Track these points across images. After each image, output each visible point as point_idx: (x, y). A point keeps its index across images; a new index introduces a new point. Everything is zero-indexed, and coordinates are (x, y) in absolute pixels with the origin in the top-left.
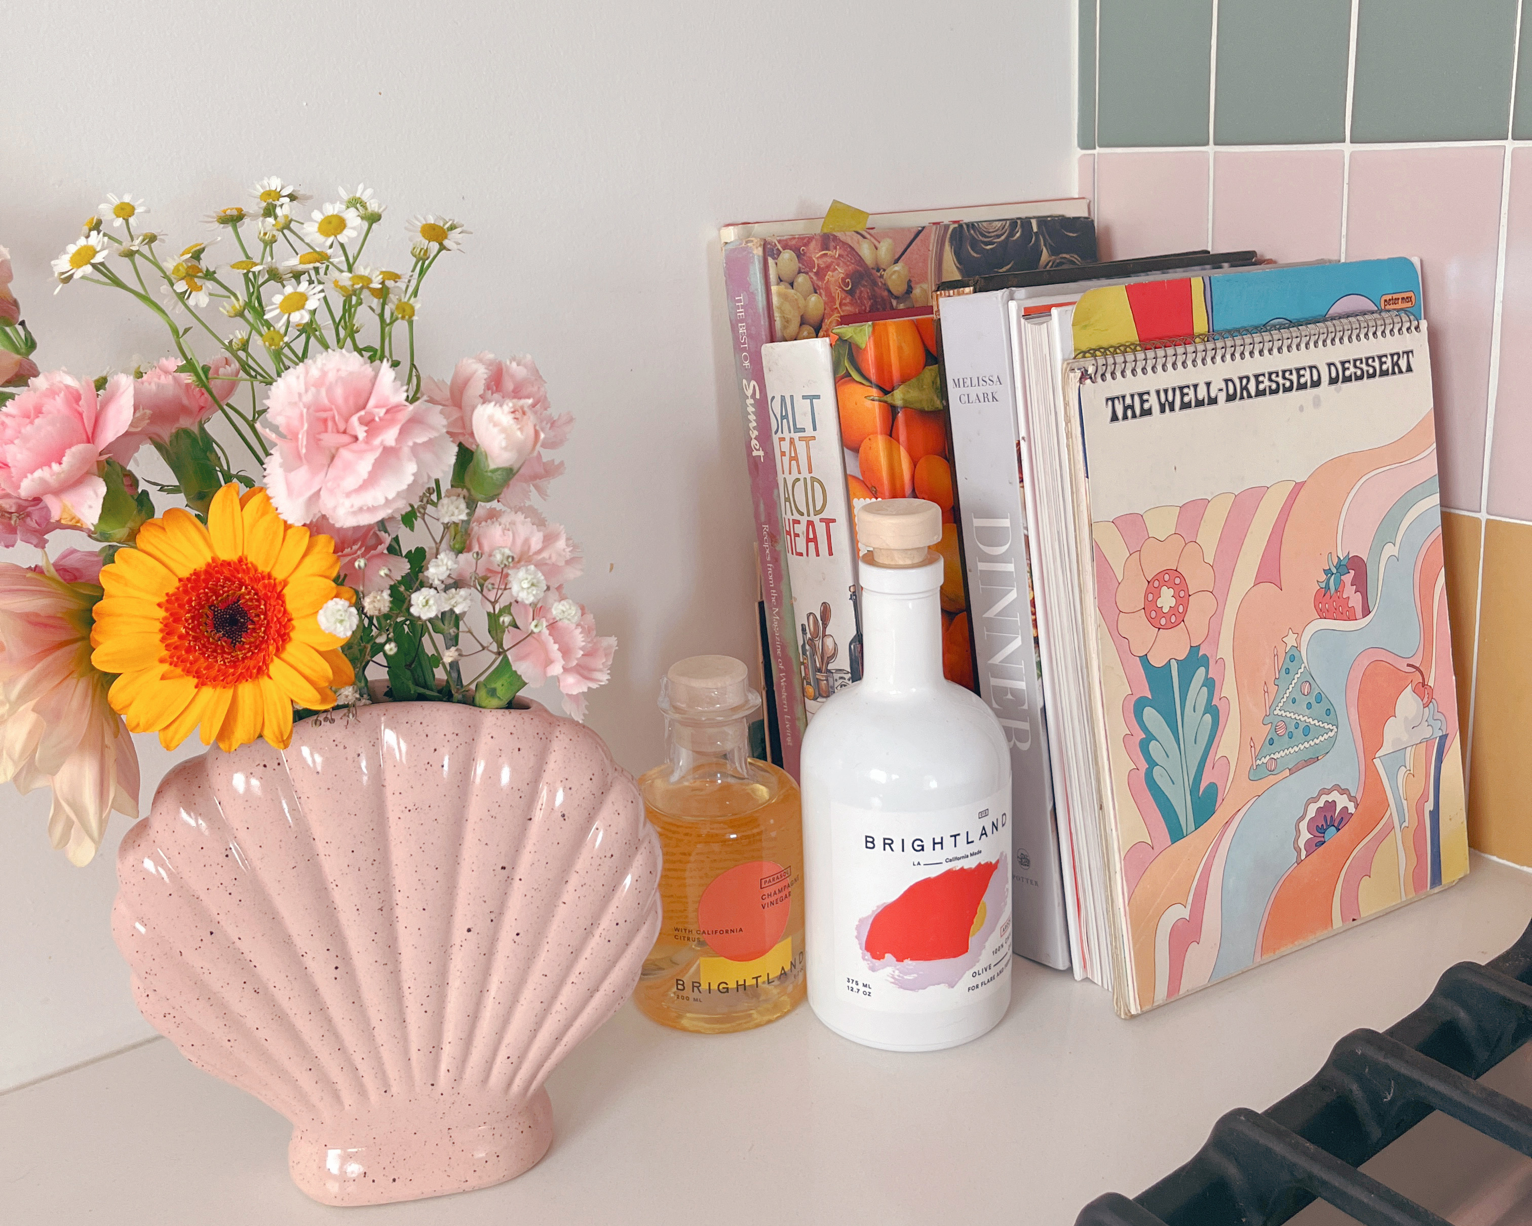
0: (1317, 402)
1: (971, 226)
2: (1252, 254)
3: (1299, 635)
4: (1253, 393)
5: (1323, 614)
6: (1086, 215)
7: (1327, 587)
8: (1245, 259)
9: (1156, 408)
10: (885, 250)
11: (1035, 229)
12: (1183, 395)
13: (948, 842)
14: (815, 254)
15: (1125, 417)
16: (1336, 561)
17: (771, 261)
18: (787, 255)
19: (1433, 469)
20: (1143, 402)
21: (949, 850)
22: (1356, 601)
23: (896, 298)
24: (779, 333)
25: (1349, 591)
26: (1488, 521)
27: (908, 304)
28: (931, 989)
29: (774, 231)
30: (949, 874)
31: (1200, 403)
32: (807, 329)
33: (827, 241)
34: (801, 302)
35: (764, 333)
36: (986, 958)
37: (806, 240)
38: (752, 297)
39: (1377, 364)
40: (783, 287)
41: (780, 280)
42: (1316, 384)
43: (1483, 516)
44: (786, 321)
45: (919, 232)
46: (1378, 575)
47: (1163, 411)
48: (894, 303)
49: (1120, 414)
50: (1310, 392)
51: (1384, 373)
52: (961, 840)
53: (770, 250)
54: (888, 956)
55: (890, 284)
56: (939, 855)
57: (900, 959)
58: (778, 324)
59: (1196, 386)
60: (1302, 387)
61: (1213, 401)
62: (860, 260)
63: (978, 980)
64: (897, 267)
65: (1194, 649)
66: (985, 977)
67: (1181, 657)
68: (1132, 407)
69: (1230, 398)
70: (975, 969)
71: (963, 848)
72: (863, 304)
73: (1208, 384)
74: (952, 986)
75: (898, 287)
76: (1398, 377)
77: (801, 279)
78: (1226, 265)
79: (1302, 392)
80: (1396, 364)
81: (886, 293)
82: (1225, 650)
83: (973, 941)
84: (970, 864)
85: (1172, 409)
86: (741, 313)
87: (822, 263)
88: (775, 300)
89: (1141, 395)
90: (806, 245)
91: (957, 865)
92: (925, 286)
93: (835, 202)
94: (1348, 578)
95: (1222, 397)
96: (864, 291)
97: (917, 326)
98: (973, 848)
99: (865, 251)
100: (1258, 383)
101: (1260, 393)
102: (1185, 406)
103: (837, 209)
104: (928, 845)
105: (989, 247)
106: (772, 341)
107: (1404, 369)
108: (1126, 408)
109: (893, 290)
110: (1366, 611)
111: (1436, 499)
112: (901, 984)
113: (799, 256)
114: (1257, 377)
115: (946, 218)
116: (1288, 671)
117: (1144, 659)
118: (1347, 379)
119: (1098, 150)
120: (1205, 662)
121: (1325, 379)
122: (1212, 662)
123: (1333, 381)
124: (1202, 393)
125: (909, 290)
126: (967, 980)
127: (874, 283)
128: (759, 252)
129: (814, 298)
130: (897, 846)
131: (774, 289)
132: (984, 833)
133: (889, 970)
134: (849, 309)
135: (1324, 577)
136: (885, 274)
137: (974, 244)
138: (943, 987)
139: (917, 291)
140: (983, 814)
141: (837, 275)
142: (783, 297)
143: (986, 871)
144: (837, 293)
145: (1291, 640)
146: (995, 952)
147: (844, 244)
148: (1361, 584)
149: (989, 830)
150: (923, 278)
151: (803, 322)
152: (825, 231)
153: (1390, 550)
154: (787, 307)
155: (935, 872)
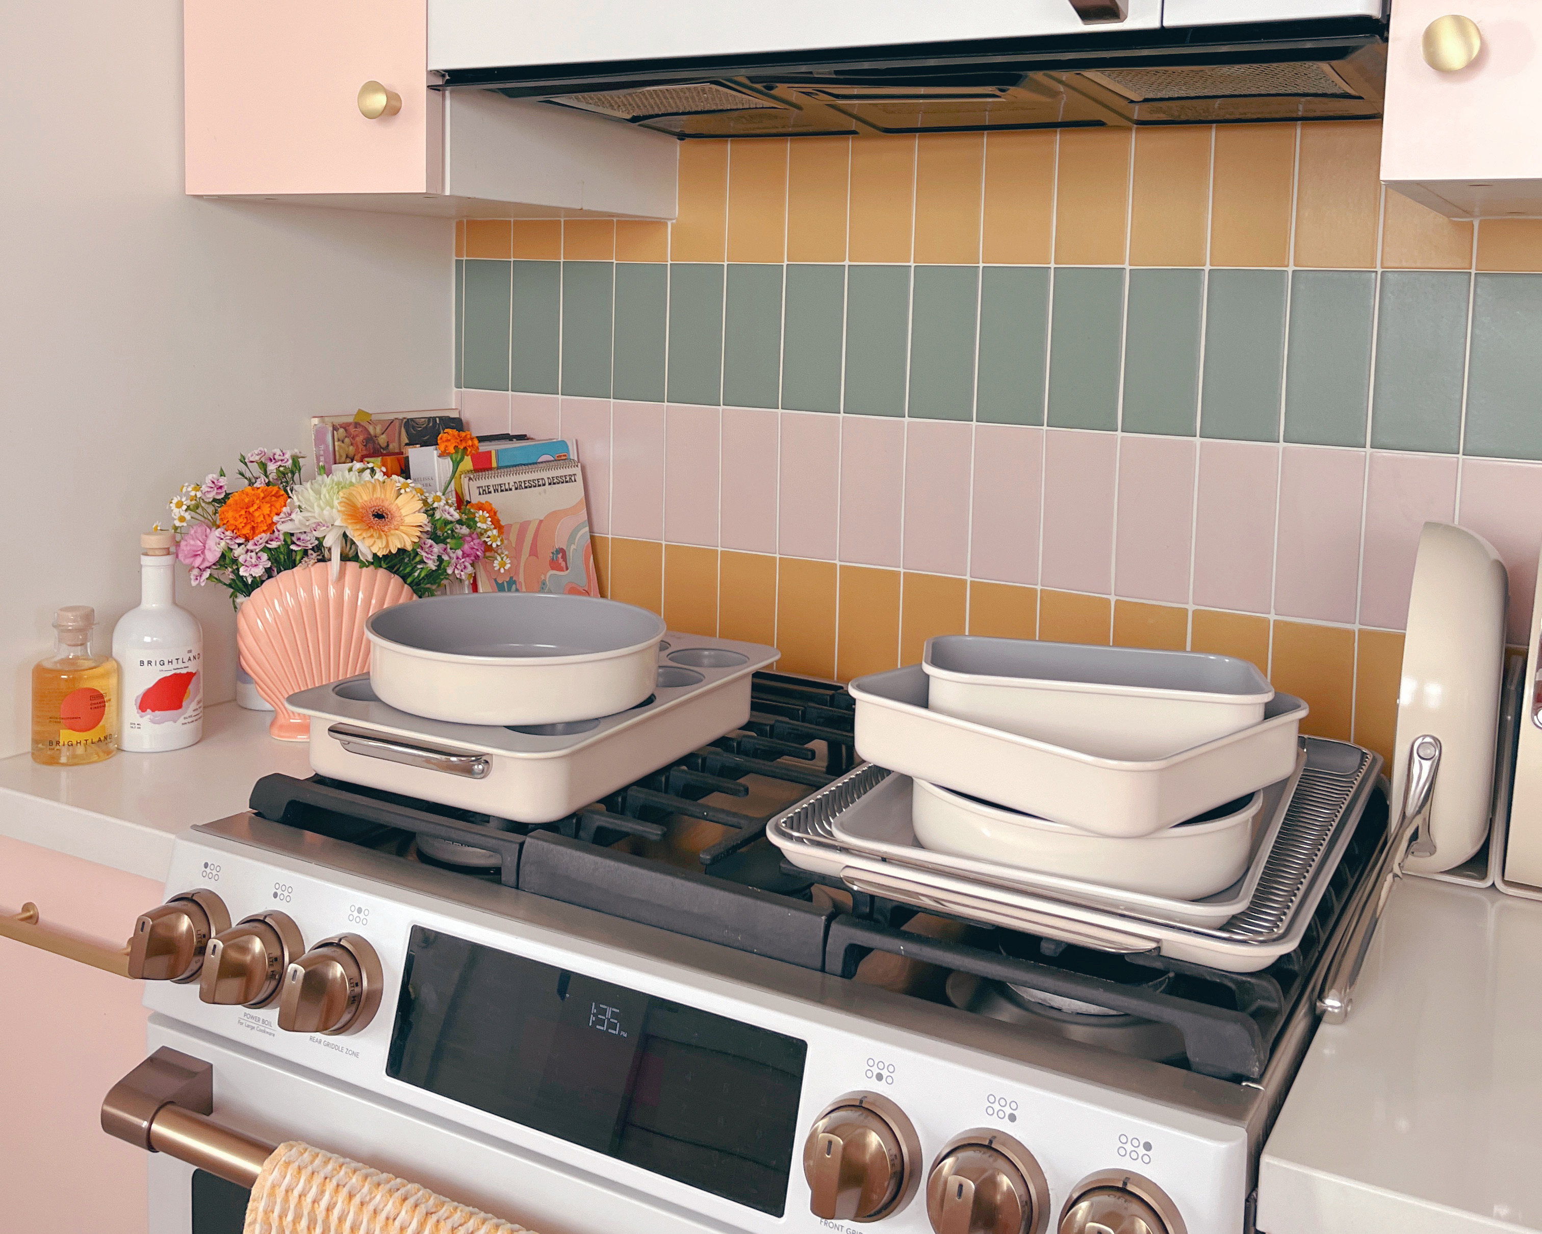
0: (545, 491)
1: (412, 420)
2: (525, 436)
3: (545, 576)
4: (523, 487)
5: (553, 569)
6: (458, 416)
7: (553, 559)
8: (522, 437)
9: (493, 491)
10: (379, 429)
11: (438, 422)
12: (501, 487)
13: (175, 662)
14: (352, 430)
15: (483, 494)
16: (555, 549)
17: (335, 432)
18: (341, 430)
19: (586, 518)
20: (488, 489)
21: (175, 665)
22: (563, 564)
23: (382, 448)
24: (337, 461)
25: (561, 561)
26: (612, 538)
27: (387, 451)
28: (166, 723)
29: (338, 421)
30: (175, 674)
31: (506, 490)
32: (349, 460)
33: (357, 425)
34: (347, 449)
35: (332, 461)
36: (190, 712)
37: (349, 424)
38: (327, 447)
39: (564, 478)
40: (340, 443)
41: (339, 440)
42: (544, 485)
43: (610, 536)
44: (341, 456)
45: (392, 422)
46: (570, 555)
47: (495, 492)
48: (382, 450)
49: (481, 493)
50: (543, 487)
51: (567, 482)
52: (180, 661)
53: (335, 428)
54: (149, 710)
55: (380, 443)
56: (171, 667)
57: (153, 711)
58: (337, 457)
59: (505, 484)
60: (539, 486)
61: (511, 490)
62: (369, 433)
63: (186, 721)
64: (383, 436)
65: (511, 578)
66: (190, 720)
67: (508, 580)
68: (485, 490)
69: (516, 489)
70: (185, 716)
71: (181, 665)
72: (370, 451)
73: (509, 484)
74: (175, 722)
75: (384, 445)
76: (572, 483)
77: (347, 440)
78: (515, 440)
79: (540, 488)
80: (570, 479)
81: (379, 447)
82: (521, 578)
83: (184, 704)
84: (184, 671)
85: (498, 492)
86: (322, 453)
87: (354, 434)
88: (337, 448)
89: (488, 486)
90: (349, 426)
91: (178, 671)
92: (394, 444)
93: (359, 410)
94: (560, 556)
95: (513, 488)
96: (370, 445)
97: (398, 460)
98: (183, 665)
99: (371, 429)
100: (525, 484)
101: (526, 487)
102: (502, 491)
103: (360, 412)
104: (166, 663)
105: (420, 429)
106: (335, 464)
107: (573, 480)
108: (483, 491)
109: (382, 445)
110: (567, 569)
111: (587, 529)
112: (153, 722)
113: (346, 430)
114: (524, 481)
115: (401, 416)
116: (543, 588)
117: (495, 580)
118: (554, 484)
119: (463, 389)
120: (515, 582)
121: (547, 484)
122: (517, 583)
123: (550, 484)
124: (507, 487)
125: (388, 445)
126: (182, 720)
127: (374, 442)
128: (331, 429)
129: (351, 448)
130: (153, 664)
131: (336, 443)
132: (190, 659)
133: (149, 716)
134: (365, 453)
135: (551, 555)
136: (379, 439)
137: (413, 427)
138: (171, 723)
139: (391, 446)
140: (190, 651)
141: (360, 439)
142: (340, 447)
143: (190, 676)
144: (361, 446)
145: (543, 577)
146: (194, 710)
147: (363, 426)
148: (564, 558)
149: (192, 658)
150: (394, 441)
151: (347, 457)
152: (356, 421)
153: (573, 547)
154: (341, 451)
155: (169, 674)
